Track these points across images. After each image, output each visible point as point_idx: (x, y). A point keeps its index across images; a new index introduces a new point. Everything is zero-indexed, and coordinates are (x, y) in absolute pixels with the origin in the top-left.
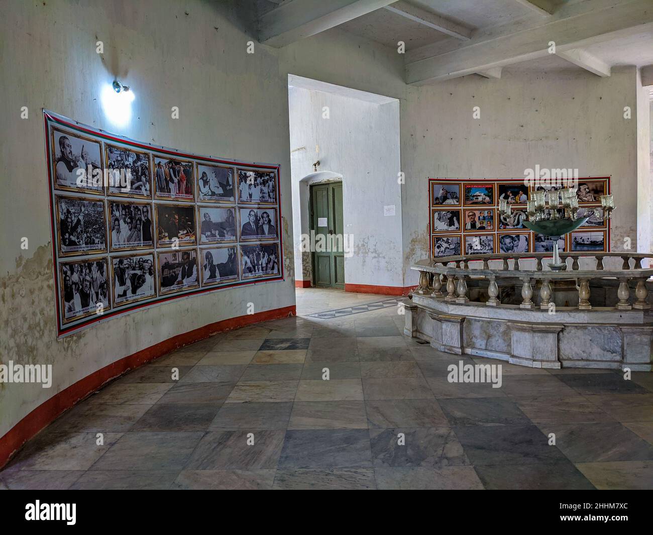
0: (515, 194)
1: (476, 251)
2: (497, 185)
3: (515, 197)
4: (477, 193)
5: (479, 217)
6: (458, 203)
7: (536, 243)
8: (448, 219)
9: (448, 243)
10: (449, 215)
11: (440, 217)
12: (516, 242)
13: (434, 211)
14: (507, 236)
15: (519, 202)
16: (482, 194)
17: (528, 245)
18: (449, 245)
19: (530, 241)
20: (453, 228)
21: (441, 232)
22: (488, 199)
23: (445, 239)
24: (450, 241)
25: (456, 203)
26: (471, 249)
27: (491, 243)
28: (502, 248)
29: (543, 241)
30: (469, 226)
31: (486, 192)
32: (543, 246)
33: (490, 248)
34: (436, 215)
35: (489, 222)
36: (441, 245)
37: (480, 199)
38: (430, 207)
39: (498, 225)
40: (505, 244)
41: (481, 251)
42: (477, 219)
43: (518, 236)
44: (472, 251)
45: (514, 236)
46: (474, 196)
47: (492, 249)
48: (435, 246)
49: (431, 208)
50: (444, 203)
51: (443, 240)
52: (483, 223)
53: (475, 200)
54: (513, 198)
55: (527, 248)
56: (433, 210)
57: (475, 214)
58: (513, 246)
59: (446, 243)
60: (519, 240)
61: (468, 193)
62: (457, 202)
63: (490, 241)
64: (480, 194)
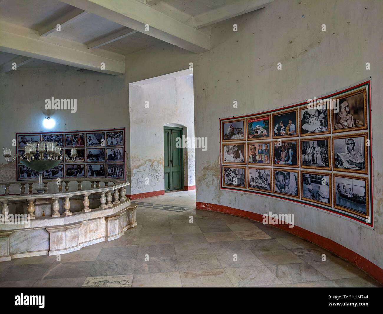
0: (286, 124)
1: (257, 184)
2: (272, 116)
3: (286, 128)
4: (257, 127)
5: (258, 150)
6: (243, 138)
7: (303, 185)
8: (235, 152)
9: (235, 173)
10: (235, 149)
11: (228, 150)
12: (287, 181)
13: (224, 146)
14: (280, 172)
15: (289, 133)
16: (261, 127)
17: (297, 186)
18: (236, 175)
19: (299, 182)
20: (238, 160)
21: (230, 162)
22: (265, 131)
23: (232, 169)
24: (236, 172)
25: (241, 138)
26: (253, 181)
27: (268, 178)
28: (277, 185)
29: (309, 184)
30: (251, 160)
31: (264, 125)
32: (310, 191)
33: (267, 183)
34: (225, 148)
35: (266, 156)
36: (229, 174)
37: (259, 132)
38: (220, 142)
39: (273, 159)
40: (279, 181)
41: (261, 185)
42: (257, 152)
43: (288, 174)
44: (254, 184)
45: (285, 173)
46: (254, 130)
47: (269, 184)
48: (225, 174)
49: (222, 143)
50: (231, 138)
51: (231, 170)
52: (261, 157)
53: (255, 134)
54: (284, 129)
55: (296, 189)
56: (223, 144)
57: (255, 147)
58: (285, 185)
59: (233, 173)
60: (290, 179)
61: (250, 128)
62: (242, 136)
63: (268, 175)
64: (258, 128)
